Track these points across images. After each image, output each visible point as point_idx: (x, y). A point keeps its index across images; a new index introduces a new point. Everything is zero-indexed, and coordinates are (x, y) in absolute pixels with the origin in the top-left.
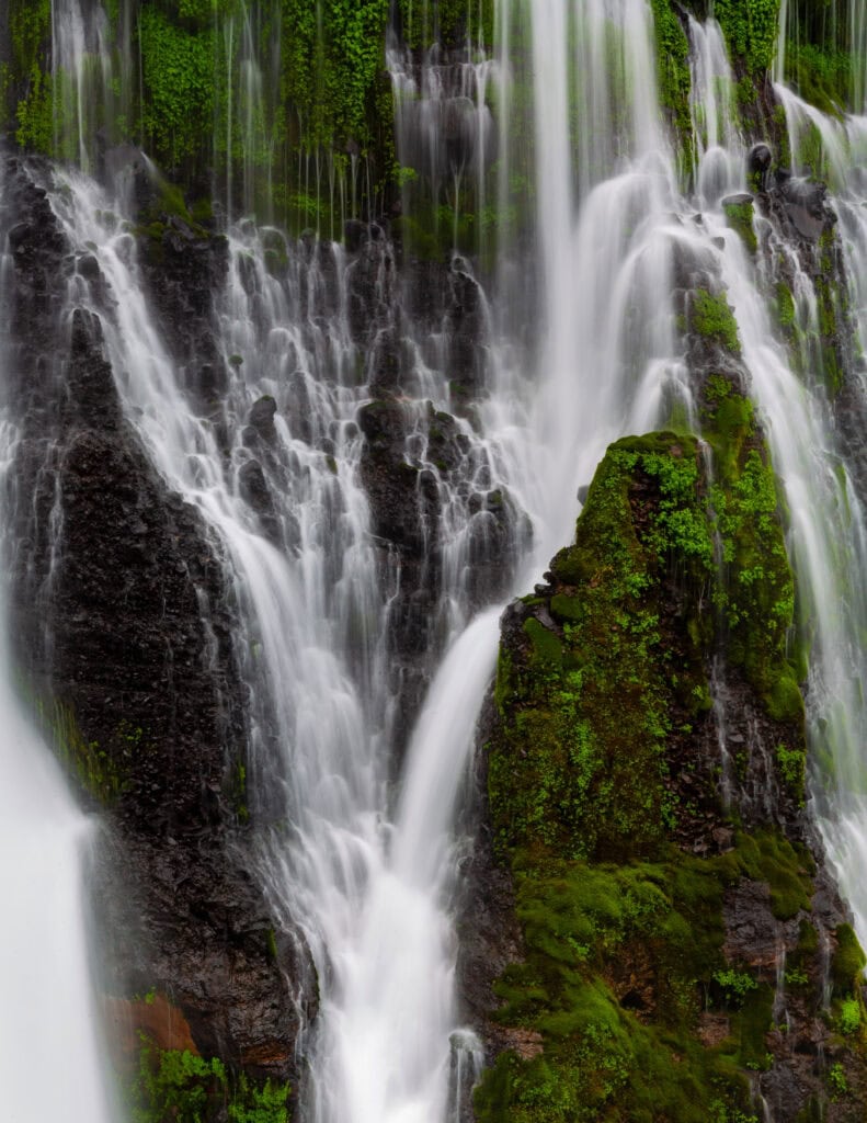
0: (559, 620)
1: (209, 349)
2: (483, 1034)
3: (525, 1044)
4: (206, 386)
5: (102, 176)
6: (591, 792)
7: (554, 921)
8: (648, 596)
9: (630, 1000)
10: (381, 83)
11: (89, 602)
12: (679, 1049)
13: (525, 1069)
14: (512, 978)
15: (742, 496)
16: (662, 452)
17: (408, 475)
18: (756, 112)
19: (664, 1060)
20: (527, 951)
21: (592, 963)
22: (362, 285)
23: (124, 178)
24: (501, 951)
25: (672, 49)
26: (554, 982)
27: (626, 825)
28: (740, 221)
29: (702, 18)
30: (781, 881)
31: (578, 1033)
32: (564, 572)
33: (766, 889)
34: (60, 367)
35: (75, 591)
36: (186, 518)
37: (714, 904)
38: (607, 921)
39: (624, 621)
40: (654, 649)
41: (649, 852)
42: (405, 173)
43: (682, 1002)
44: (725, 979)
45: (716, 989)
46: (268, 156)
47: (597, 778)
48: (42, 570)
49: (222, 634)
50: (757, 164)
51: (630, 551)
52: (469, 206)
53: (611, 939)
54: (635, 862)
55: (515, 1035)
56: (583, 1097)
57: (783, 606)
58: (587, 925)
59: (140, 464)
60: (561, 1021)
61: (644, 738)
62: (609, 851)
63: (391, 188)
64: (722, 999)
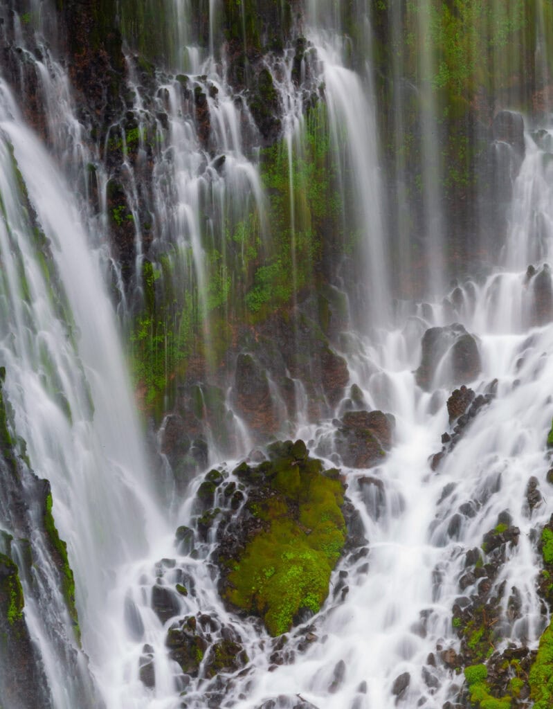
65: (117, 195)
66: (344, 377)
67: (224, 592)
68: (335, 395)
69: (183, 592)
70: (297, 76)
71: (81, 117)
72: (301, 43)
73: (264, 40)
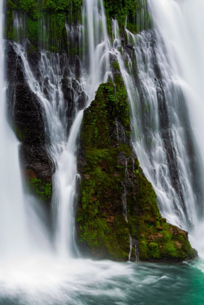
0: (92, 111)
1: (38, 70)
2: (81, 175)
3: (87, 177)
4: (38, 75)
5: (21, 43)
6: (97, 138)
7: (92, 158)
8: (106, 108)
9: (103, 170)
10: (65, 29)
11: (19, 109)
12: (111, 177)
13: (87, 180)
14: (85, 166)
15: (120, 92)
16: (108, 86)
17: (69, 89)
18: (122, 34)
19: (109, 179)
20: (88, 162)
21: (98, 164)
22: (62, 60)
23: (25, 43)
24: (84, 162)
25: (109, 24)
26: (92, 167)
27: (103, 143)
28: (120, 50)
29: (114, 19)
30: (127, 152)
31: (95, 175)
32: (93, 104)
33: (124, 153)
34: (15, 73)
35: (17, 107)
36: (35, 96)
37: (116, 155)
38: (100, 158)
39: (102, 112)
40: (107, 116)
41: (106, 147)
42: (68, 43)
43: (111, 170)
44: (118, 167)
45: (117, 168)
46: (47, 40)
47: (98, 136)
48: (12, 104)
49: (40, 114)
50: (122, 42)
51: (103, 101)
52: (78, 48)
53: (100, 161)
54: (104, 148)
55: (86, 175)
56: (96, 185)
57: (126, 109)
58: (97, 158)
59: (27, 88)
60: (93, 173)
61: (105, 130)
62: (100, 147)
63: (66, 45)
64: (117, 170)
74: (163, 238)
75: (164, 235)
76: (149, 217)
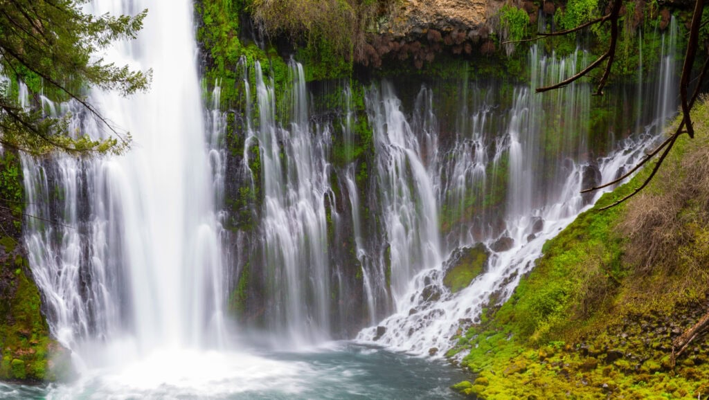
65: (444, 171)
66: (504, 227)
67: (444, 280)
68: (501, 231)
69: (433, 278)
70: (503, 143)
71: (439, 149)
72: (508, 134)
73: (498, 133)
74: (34, 354)
75: (36, 351)
76: (20, 328)
